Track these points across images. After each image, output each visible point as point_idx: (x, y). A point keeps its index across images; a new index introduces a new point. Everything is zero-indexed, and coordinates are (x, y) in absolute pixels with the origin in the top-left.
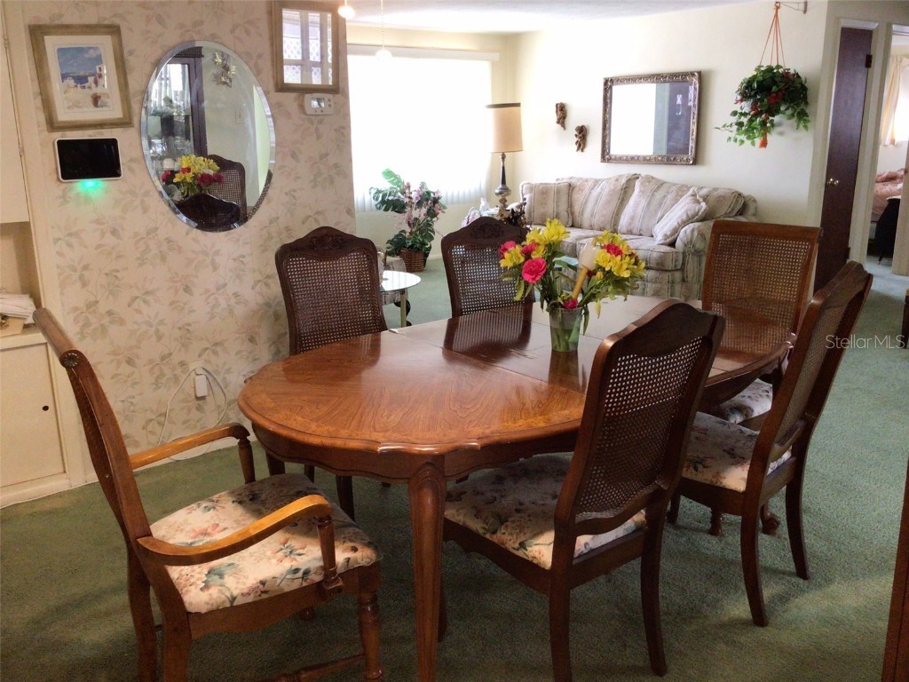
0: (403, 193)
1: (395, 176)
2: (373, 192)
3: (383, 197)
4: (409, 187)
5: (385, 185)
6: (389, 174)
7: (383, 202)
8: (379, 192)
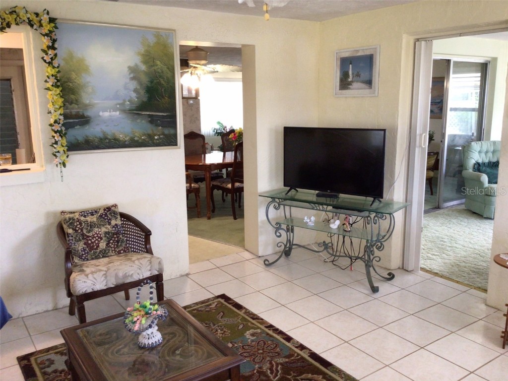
0: (224, 129)
1: (222, 124)
2: (213, 129)
3: (217, 130)
4: (226, 127)
5: (218, 127)
6: (219, 123)
7: (216, 133)
8: (215, 129)
